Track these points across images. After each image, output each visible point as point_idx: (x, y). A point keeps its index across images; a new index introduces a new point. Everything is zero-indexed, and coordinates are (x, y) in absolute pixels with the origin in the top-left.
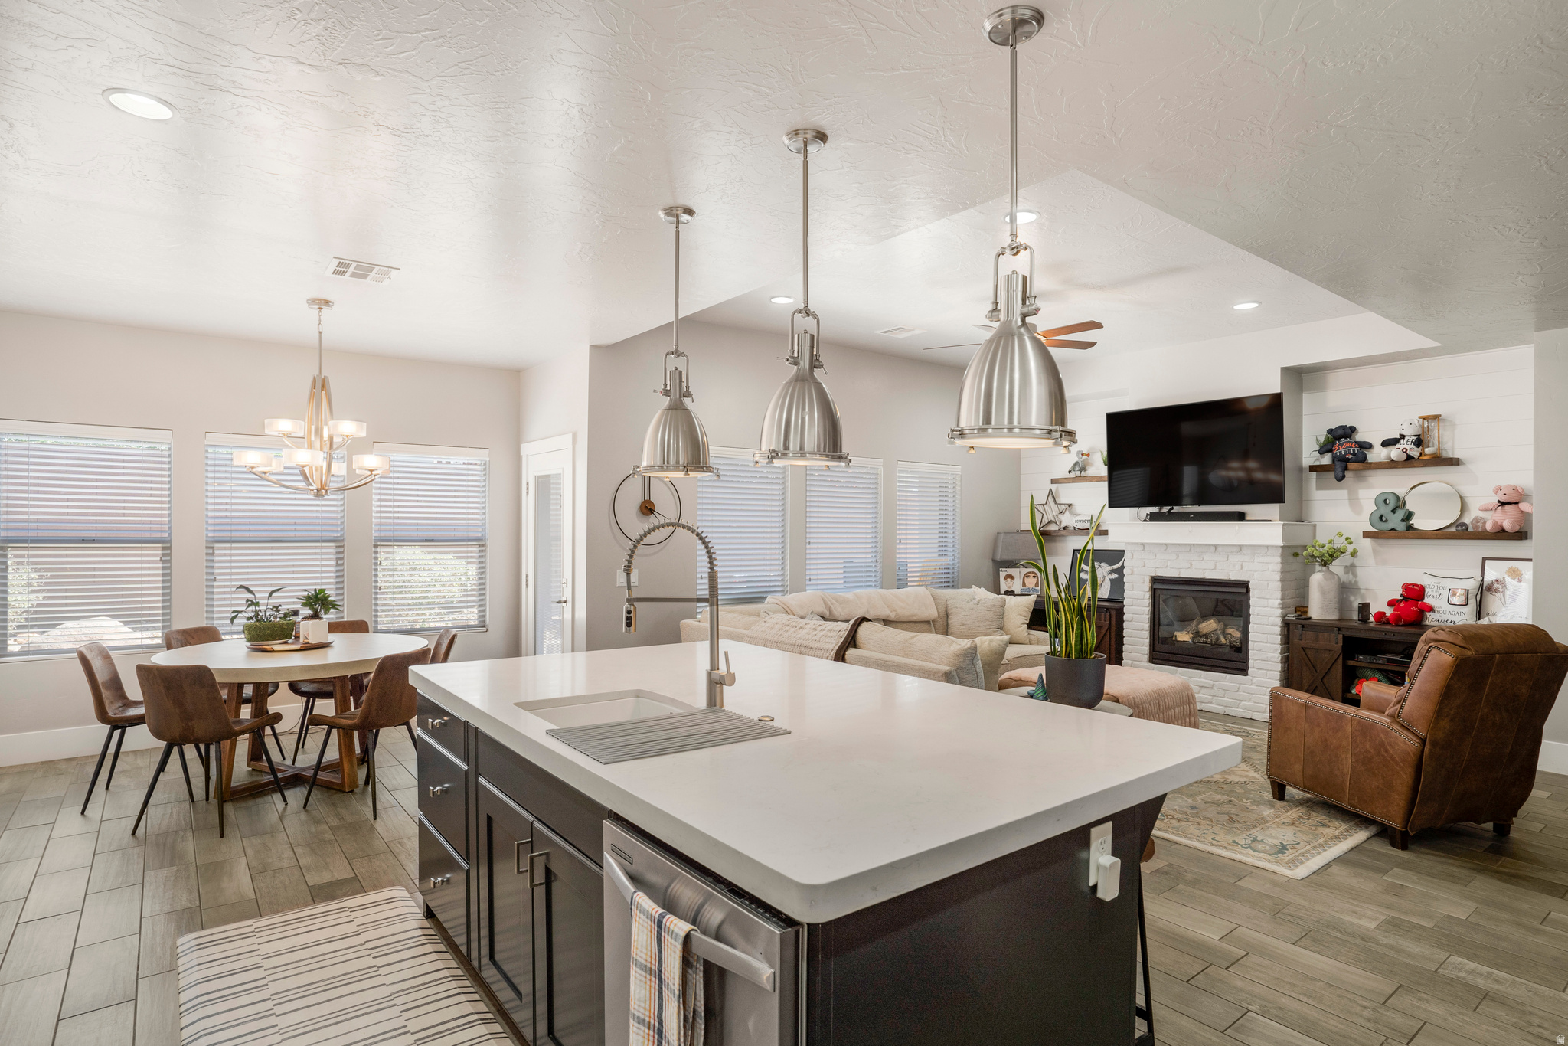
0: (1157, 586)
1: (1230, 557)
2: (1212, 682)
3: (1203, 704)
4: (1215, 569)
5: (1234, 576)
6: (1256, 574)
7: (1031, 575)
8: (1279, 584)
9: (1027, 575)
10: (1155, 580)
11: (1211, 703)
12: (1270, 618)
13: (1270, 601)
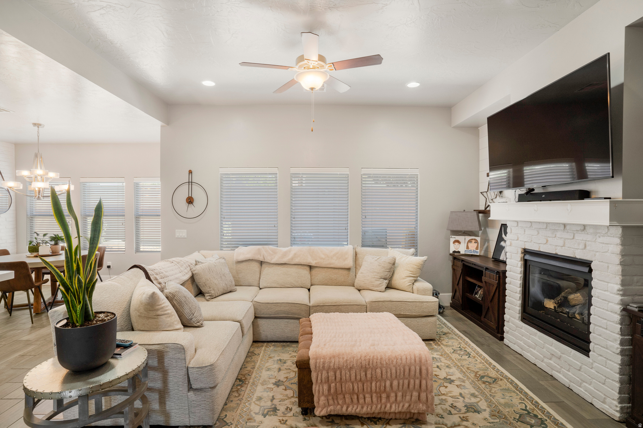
0: (528, 257)
1: (576, 235)
2: (559, 353)
3: (554, 372)
4: (564, 246)
5: (580, 255)
6: (597, 254)
7: (473, 241)
8: (619, 268)
9: (470, 241)
10: (526, 252)
11: (559, 372)
12: (610, 304)
13: (610, 285)
